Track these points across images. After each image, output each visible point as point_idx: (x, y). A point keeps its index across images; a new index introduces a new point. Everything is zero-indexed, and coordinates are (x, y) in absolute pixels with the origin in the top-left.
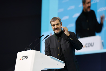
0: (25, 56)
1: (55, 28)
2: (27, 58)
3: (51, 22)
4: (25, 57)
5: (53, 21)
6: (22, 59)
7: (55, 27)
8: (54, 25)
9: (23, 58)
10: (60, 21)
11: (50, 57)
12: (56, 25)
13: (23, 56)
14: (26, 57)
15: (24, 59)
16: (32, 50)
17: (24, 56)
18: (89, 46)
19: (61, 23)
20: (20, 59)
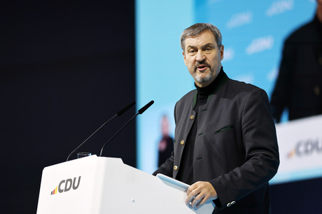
0: (70, 180)
1: (195, 60)
2: (76, 185)
3: (182, 40)
4: (69, 183)
5: (193, 36)
6: (61, 191)
7: (199, 56)
8: (195, 50)
9: (63, 187)
10: (217, 37)
11: (161, 178)
12: (199, 51)
13: (63, 181)
14: (72, 184)
15: (66, 190)
16: (95, 156)
17: (68, 180)
18: (307, 152)
19: (221, 47)
20: (53, 193)
